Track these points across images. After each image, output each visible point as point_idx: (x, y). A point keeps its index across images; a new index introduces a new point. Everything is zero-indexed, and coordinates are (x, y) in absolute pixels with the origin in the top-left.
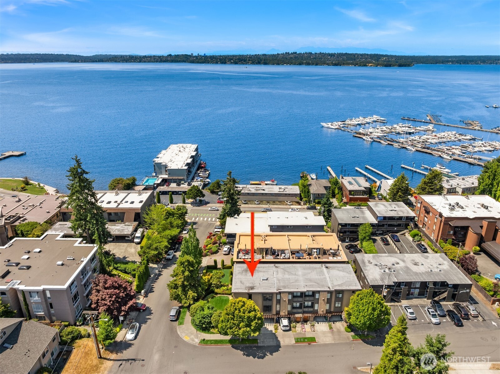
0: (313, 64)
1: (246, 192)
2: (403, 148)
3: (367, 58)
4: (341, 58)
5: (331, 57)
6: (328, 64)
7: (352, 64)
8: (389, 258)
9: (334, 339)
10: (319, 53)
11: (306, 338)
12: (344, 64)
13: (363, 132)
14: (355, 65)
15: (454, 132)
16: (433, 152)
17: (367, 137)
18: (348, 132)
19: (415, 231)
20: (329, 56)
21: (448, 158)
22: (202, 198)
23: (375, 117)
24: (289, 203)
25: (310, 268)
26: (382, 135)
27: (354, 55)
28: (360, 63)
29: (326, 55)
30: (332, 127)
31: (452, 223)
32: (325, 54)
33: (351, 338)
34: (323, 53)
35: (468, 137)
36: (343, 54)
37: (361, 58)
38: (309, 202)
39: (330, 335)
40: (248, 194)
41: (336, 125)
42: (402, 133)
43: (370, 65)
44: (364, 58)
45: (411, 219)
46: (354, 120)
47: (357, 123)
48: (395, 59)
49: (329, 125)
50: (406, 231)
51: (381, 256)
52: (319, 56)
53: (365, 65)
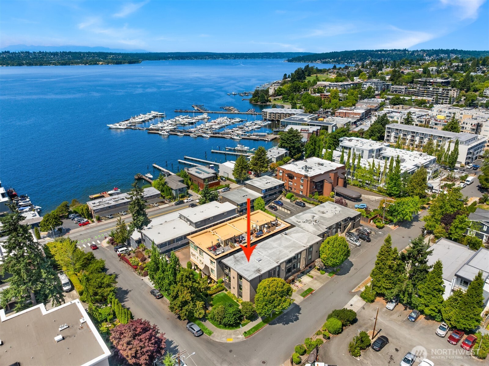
0: (36, 65)
1: (106, 206)
2: (199, 136)
3: (94, 57)
4: (66, 57)
5: (54, 56)
6: (55, 64)
7: (82, 63)
8: (305, 215)
9: (321, 283)
10: (38, 52)
11: (306, 291)
12: (72, 63)
13: (154, 128)
14: (85, 64)
15: (226, 117)
16: (225, 136)
17: (163, 131)
18: (140, 129)
19: (289, 194)
20: (52, 55)
21: (238, 138)
22: (60, 227)
23: (154, 113)
24: (155, 205)
25: (277, 239)
26: (173, 128)
27: (80, 53)
28: (90, 62)
29: (48, 54)
30: (122, 127)
31: (315, 180)
32: (46, 53)
33: (329, 277)
34: (43, 52)
35: (237, 120)
36: (66, 52)
37: (88, 57)
38: (174, 198)
39: (316, 281)
40: (109, 207)
41: (123, 125)
42: (187, 123)
43: (100, 63)
44: (91, 57)
45: (282, 186)
46: (137, 118)
47: (141, 120)
48: (122, 57)
49: (117, 125)
50: (281, 196)
51: (300, 216)
52: (40, 56)
53: (96, 64)
